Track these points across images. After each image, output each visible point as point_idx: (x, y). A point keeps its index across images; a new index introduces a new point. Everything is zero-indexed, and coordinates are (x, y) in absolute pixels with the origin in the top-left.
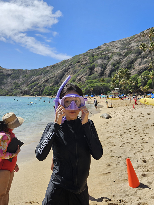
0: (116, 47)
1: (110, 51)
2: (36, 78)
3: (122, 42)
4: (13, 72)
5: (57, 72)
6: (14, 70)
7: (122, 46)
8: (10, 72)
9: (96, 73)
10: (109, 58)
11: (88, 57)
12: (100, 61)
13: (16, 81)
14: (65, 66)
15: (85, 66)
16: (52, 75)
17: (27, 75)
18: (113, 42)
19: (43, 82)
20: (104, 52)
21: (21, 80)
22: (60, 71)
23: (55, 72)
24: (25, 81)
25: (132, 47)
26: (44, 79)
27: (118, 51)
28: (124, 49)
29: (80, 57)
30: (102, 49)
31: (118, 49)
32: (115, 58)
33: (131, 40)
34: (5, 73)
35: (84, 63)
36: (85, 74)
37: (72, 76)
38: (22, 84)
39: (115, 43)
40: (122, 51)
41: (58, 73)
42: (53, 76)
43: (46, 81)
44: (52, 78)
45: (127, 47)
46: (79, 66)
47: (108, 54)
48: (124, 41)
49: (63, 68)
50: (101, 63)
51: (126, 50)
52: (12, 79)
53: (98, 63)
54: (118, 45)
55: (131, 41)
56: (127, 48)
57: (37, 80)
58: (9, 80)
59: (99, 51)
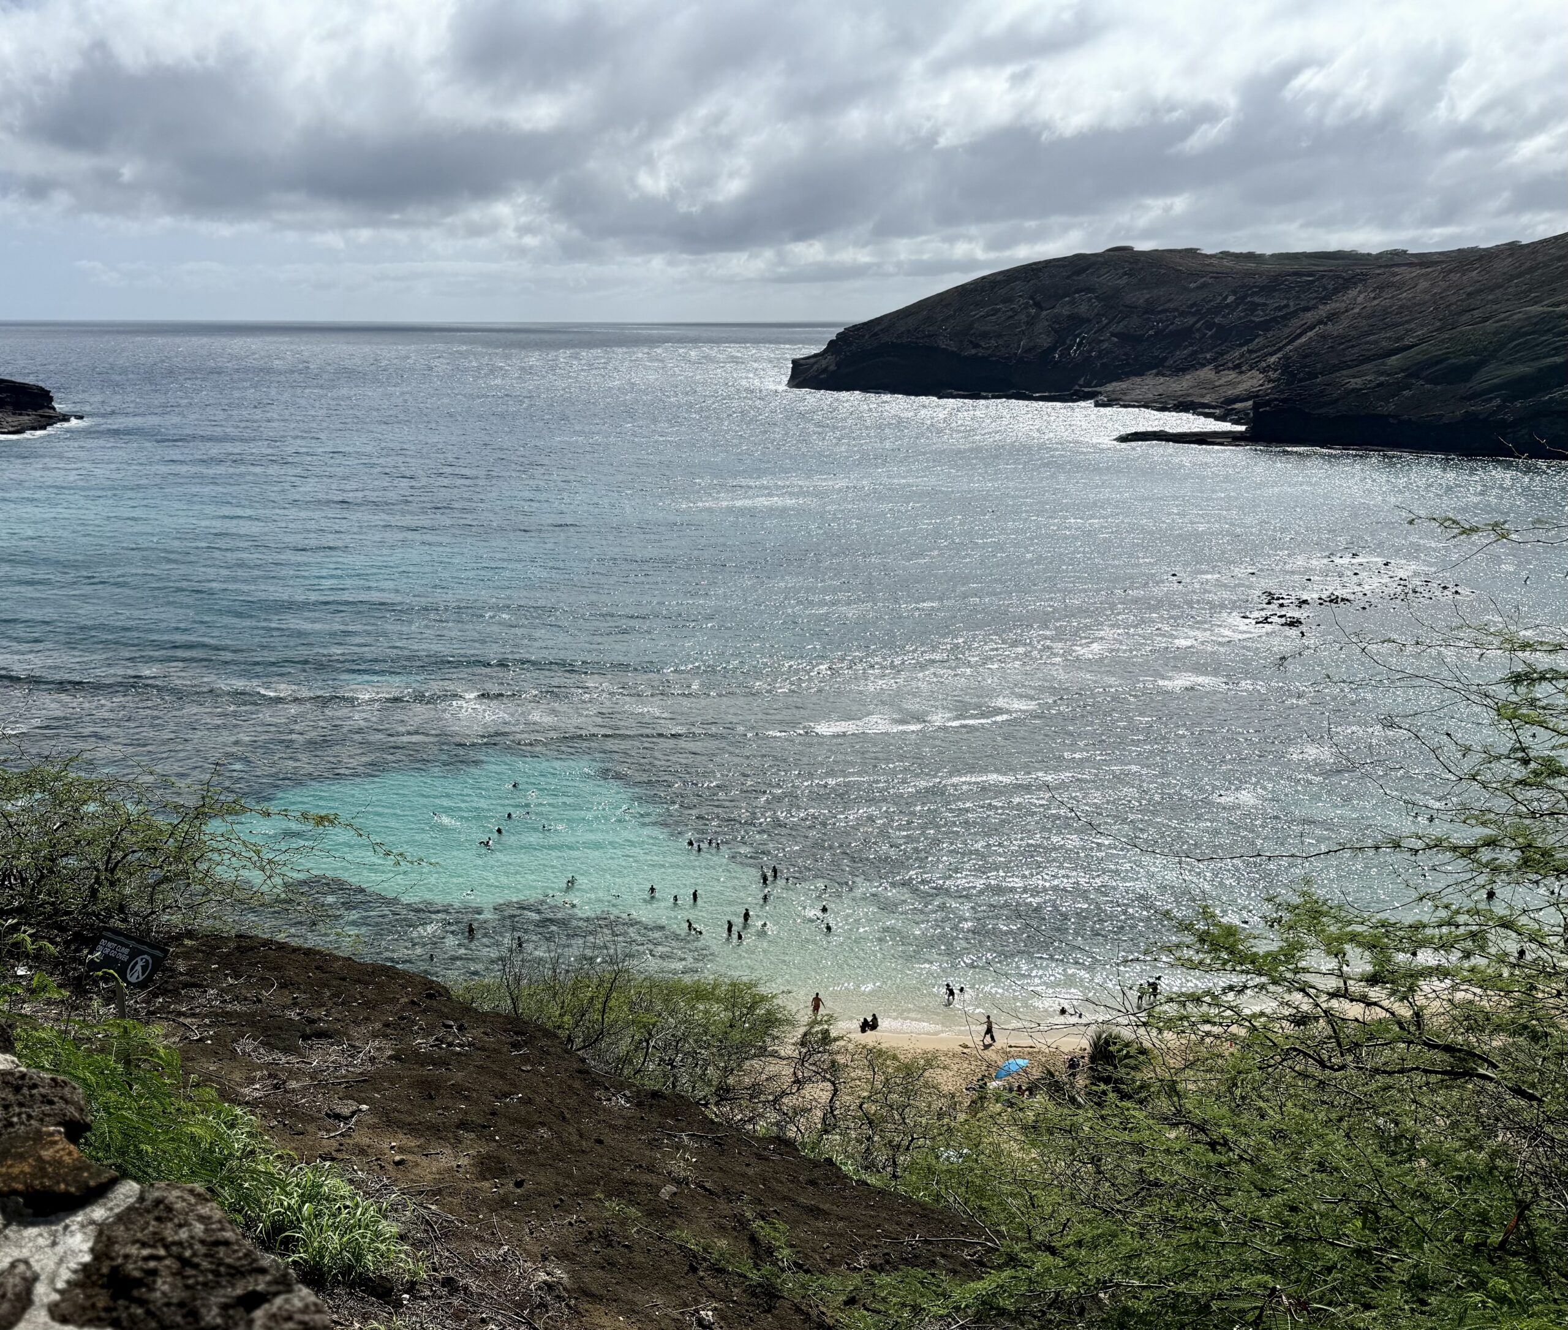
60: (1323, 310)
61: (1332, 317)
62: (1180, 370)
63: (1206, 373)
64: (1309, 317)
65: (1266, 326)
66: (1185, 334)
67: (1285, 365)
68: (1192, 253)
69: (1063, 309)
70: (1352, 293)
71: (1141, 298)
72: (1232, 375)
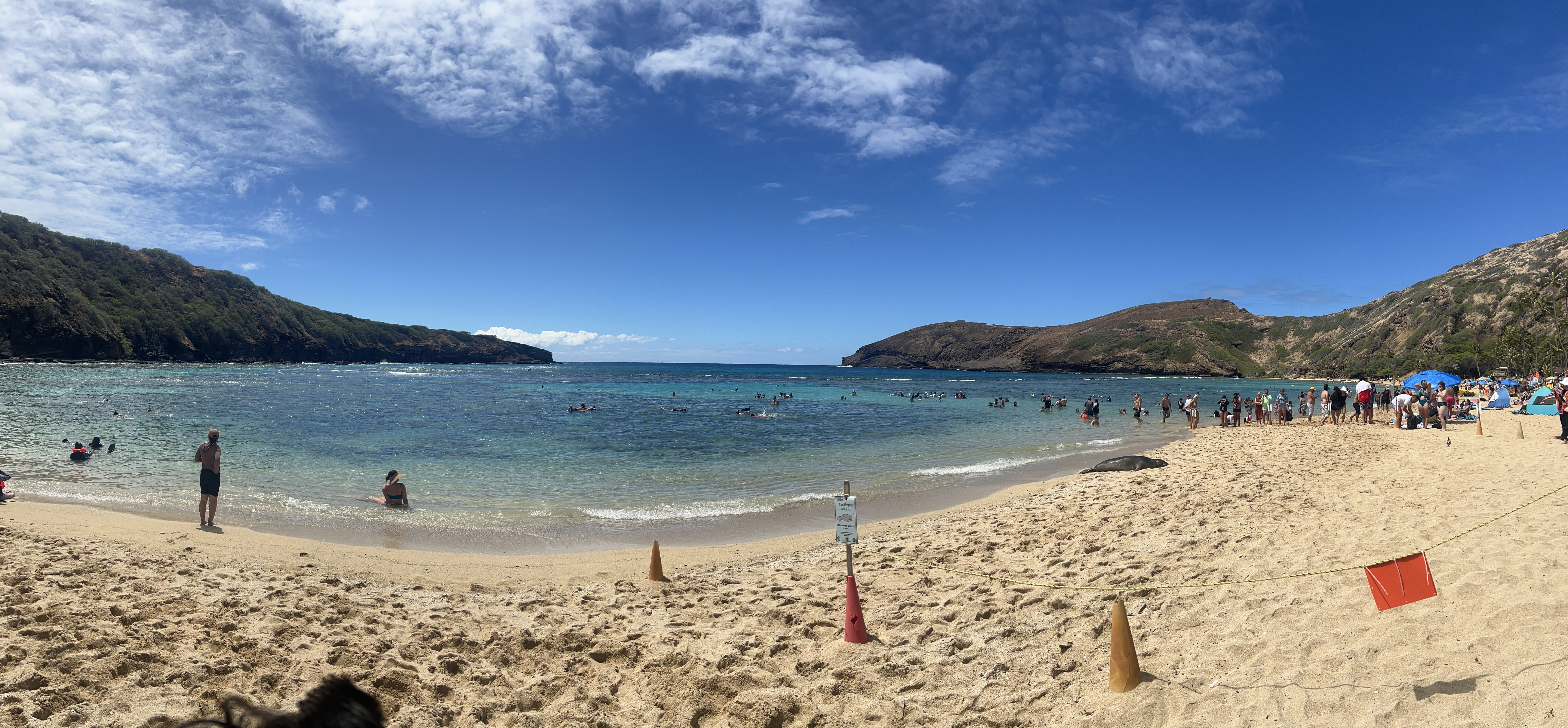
0: (1521, 260)
1: (1505, 272)
2: (1325, 336)
3: (1538, 246)
4: (1271, 322)
5: (1376, 324)
6: (1274, 319)
7: (1535, 258)
8: (1267, 324)
9: (1468, 327)
10: (1502, 290)
11: (1451, 288)
12: (1478, 299)
13: (1280, 342)
14: (1394, 310)
15: (1443, 310)
16: (1364, 329)
17: (1305, 329)
19: (1344, 347)
20: (1490, 273)
21: (1292, 339)
22: (1382, 321)
23: (1371, 323)
24: (1301, 343)
25: (1560, 261)
26: (1345, 340)
27: (1524, 270)
28: (1539, 265)
29: (1431, 286)
30: (1487, 266)
31: (1527, 267)
33: (1559, 241)
34: (1257, 324)
35: (1442, 301)
36: (1442, 329)
37: (1411, 333)
38: (1294, 349)
39: (1519, 249)
40: (1535, 272)
41: (1378, 327)
42: (1365, 333)
43: (1351, 345)
44: (1364, 337)
45: (1547, 261)
46: (1429, 309)
47: (1501, 281)
48: (1543, 244)
49: (1388, 314)
50: (1482, 301)
51: (1544, 270)
52: (1271, 340)
53: (1473, 302)
54: (1526, 256)
55: (1560, 245)
56: (1549, 264)
58: (1266, 341)
59: (1478, 271)
60: (1034, 338)
61: (1037, 340)
64: (1028, 341)
65: (1015, 343)
68: (986, 324)
69: (944, 339)
71: (970, 336)
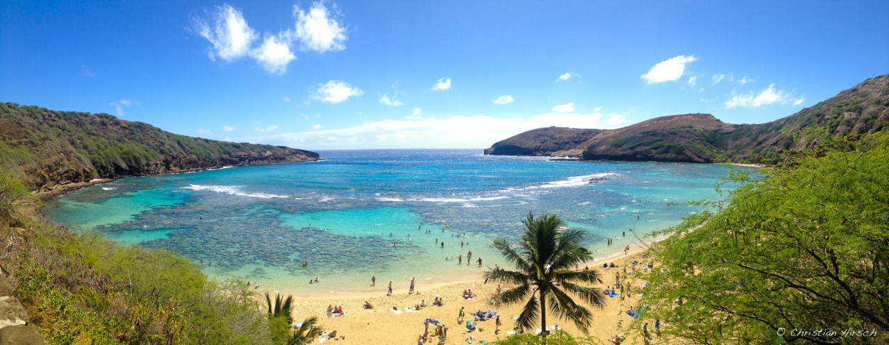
1: (867, 97)
2: (765, 137)
4: (735, 129)
6: (736, 126)
8: (731, 129)
10: (862, 109)
12: (846, 115)
14: (802, 121)
16: (784, 134)
17: (754, 132)
18: (880, 77)
19: (772, 145)
20: (859, 98)
24: (751, 142)
26: (774, 140)
27: (878, 96)
29: (824, 106)
32: (871, 109)
34: (725, 130)
38: (746, 145)
42: (784, 136)
43: (775, 144)
44: (782, 139)
47: (863, 103)
50: (849, 117)
52: (733, 139)
53: (844, 118)
57: (766, 140)
58: (730, 140)
59: (853, 95)
60: (594, 138)
61: (596, 139)
62: (568, 150)
63: (573, 150)
64: (591, 139)
65: (584, 141)
66: (568, 143)
67: (588, 148)
68: (568, 128)
69: (542, 138)
70: (599, 135)
71: (558, 136)
72: (577, 150)
